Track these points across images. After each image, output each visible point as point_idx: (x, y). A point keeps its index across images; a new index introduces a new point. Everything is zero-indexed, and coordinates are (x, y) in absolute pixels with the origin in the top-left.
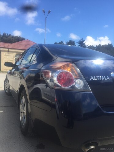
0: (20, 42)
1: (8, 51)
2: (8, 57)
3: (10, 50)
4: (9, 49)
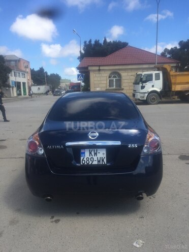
0: (117, 53)
1: (99, 70)
2: (99, 79)
3: (101, 68)
4: (99, 66)
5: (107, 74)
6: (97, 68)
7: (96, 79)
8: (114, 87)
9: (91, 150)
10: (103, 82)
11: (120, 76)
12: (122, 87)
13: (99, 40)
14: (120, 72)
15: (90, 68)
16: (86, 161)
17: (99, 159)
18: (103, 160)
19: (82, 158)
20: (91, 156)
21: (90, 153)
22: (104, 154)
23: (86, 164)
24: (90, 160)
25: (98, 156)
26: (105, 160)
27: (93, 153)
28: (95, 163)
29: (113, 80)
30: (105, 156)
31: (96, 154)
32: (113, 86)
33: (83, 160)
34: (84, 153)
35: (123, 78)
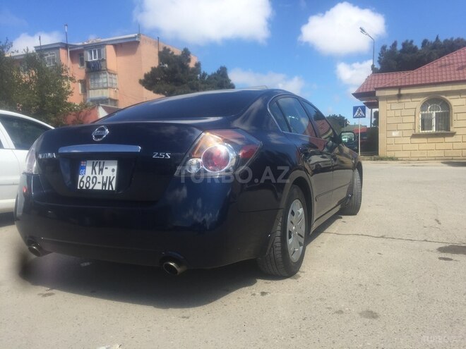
0: (445, 60)
1: (400, 96)
3: (403, 92)
4: (400, 88)
5: (417, 103)
6: (395, 92)
7: (391, 113)
8: (434, 130)
9: (95, 161)
10: (406, 119)
11: (446, 105)
12: (452, 130)
13: (412, 42)
14: (447, 98)
15: (378, 93)
16: (85, 182)
17: (105, 180)
18: (110, 183)
19: (80, 177)
20: (94, 175)
21: (94, 168)
22: (113, 170)
23: (84, 188)
24: (91, 182)
25: (103, 175)
26: (114, 183)
27: (97, 168)
28: (98, 187)
29: (431, 115)
30: (115, 174)
31: (101, 170)
32: (430, 128)
33: (81, 181)
34: (84, 168)
35: (455, 109)
